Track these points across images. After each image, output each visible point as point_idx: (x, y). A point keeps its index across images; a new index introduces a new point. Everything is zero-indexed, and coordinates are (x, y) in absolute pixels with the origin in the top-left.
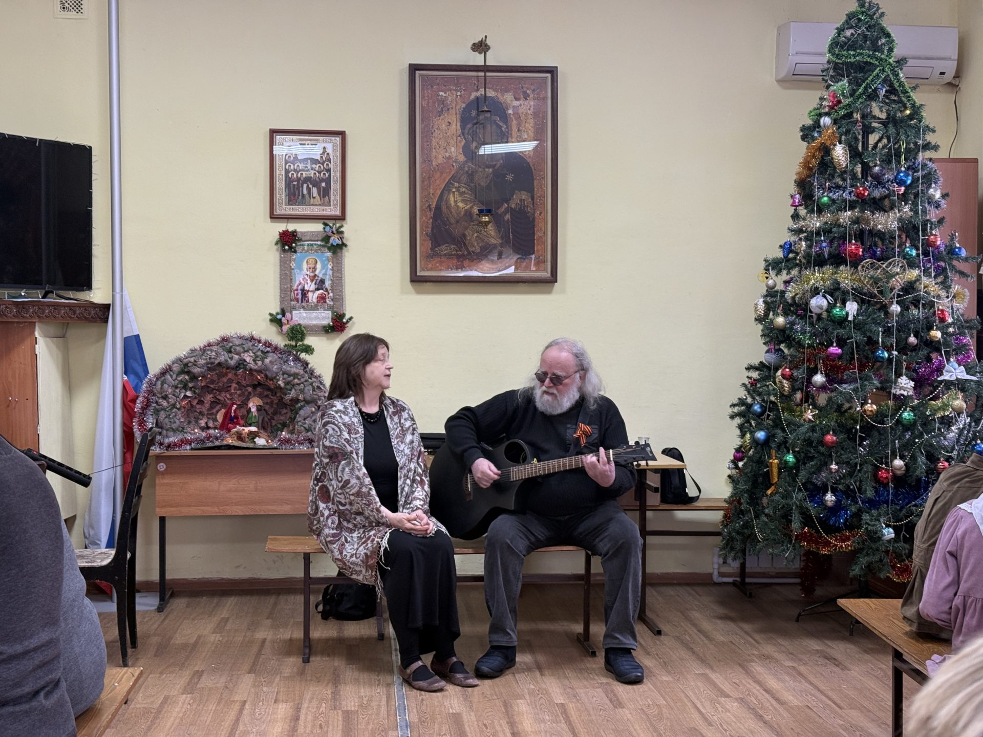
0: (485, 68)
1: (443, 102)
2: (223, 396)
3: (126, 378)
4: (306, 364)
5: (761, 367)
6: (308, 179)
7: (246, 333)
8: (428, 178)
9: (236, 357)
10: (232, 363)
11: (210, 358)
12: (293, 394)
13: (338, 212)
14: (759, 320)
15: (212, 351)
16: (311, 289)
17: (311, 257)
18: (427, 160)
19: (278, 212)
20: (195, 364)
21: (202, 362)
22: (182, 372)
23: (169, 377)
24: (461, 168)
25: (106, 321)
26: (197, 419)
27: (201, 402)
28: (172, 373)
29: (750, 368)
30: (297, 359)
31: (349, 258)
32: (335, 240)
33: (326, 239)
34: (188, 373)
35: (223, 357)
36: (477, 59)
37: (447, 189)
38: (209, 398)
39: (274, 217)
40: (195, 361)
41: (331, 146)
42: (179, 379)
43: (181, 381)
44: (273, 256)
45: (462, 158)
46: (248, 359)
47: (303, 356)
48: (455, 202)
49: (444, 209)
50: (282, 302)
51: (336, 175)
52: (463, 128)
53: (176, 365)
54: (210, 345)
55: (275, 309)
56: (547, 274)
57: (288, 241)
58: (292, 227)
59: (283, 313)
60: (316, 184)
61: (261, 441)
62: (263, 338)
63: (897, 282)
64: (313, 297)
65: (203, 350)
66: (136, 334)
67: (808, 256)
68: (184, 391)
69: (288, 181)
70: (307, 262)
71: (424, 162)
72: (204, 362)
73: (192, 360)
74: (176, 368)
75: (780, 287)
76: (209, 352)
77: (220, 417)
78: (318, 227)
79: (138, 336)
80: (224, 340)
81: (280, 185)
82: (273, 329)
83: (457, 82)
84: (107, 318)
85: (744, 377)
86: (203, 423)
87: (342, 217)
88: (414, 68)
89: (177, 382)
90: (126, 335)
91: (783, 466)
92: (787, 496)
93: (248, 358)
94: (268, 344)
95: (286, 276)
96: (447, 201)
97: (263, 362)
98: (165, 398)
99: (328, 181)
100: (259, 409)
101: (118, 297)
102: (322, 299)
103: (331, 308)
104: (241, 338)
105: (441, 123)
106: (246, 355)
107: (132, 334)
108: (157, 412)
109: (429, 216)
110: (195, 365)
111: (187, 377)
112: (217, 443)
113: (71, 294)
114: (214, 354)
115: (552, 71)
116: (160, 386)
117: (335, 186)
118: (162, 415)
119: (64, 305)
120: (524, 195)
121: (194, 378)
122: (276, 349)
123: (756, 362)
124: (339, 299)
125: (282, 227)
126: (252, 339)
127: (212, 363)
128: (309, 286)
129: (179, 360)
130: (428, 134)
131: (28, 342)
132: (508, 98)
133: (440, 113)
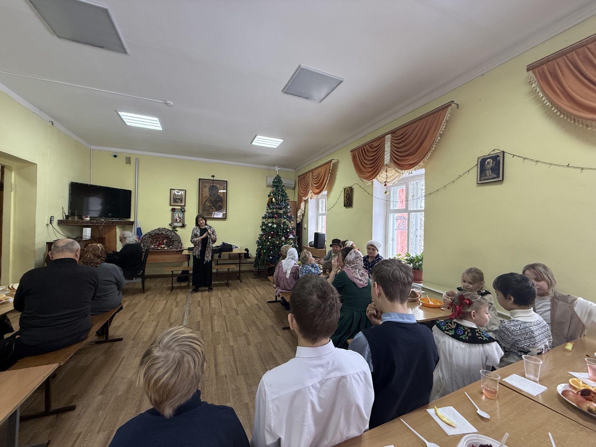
0: (213, 180)
1: (205, 185)
2: (159, 239)
4: (176, 233)
5: (261, 235)
6: (178, 198)
7: (163, 227)
8: (202, 199)
10: (160, 233)
12: (173, 239)
13: (184, 205)
14: (261, 227)
18: (202, 196)
19: (171, 204)
20: (152, 233)
21: (154, 233)
23: (146, 236)
24: (209, 197)
25: (133, 225)
26: (153, 244)
27: (154, 241)
29: (259, 235)
30: (174, 232)
31: (186, 214)
32: (183, 210)
33: (181, 210)
35: (158, 232)
36: (212, 178)
37: (206, 201)
38: (155, 240)
39: (170, 205)
41: (183, 192)
44: (170, 213)
45: (209, 196)
47: (175, 232)
49: (205, 205)
50: (172, 221)
51: (184, 198)
52: (209, 190)
54: (156, 230)
55: (170, 223)
56: (225, 217)
57: (173, 210)
58: (174, 207)
59: (172, 223)
60: (180, 199)
61: (166, 248)
62: (167, 228)
63: (282, 222)
64: (178, 221)
65: (154, 231)
67: (268, 216)
68: (150, 238)
69: (174, 198)
70: (177, 214)
71: (201, 196)
74: (148, 234)
75: (264, 221)
77: (158, 243)
78: (180, 207)
79: (140, 228)
80: (159, 229)
81: (172, 199)
82: (170, 226)
83: (208, 182)
85: (259, 236)
86: (154, 245)
87: (185, 206)
88: (200, 179)
89: (148, 237)
90: (137, 227)
91: (264, 252)
92: (264, 257)
93: (164, 232)
94: (168, 230)
95: (173, 216)
96: (206, 204)
97: (167, 233)
98: (145, 240)
99: (182, 199)
100: (166, 242)
101: (136, 220)
102: (180, 221)
103: (182, 223)
104: (162, 228)
105: (205, 189)
108: (143, 243)
111: (150, 236)
112: (157, 249)
113: (125, 219)
115: (226, 181)
116: (144, 238)
117: (183, 200)
118: (145, 243)
119: (123, 222)
120: (221, 203)
121: (152, 236)
122: (170, 231)
123: (260, 234)
124: (184, 221)
125: (172, 207)
126: (165, 228)
127: (156, 233)
128: (178, 218)
129: (149, 233)
130: (202, 191)
131: (114, 229)
132: (218, 186)
133: (205, 188)
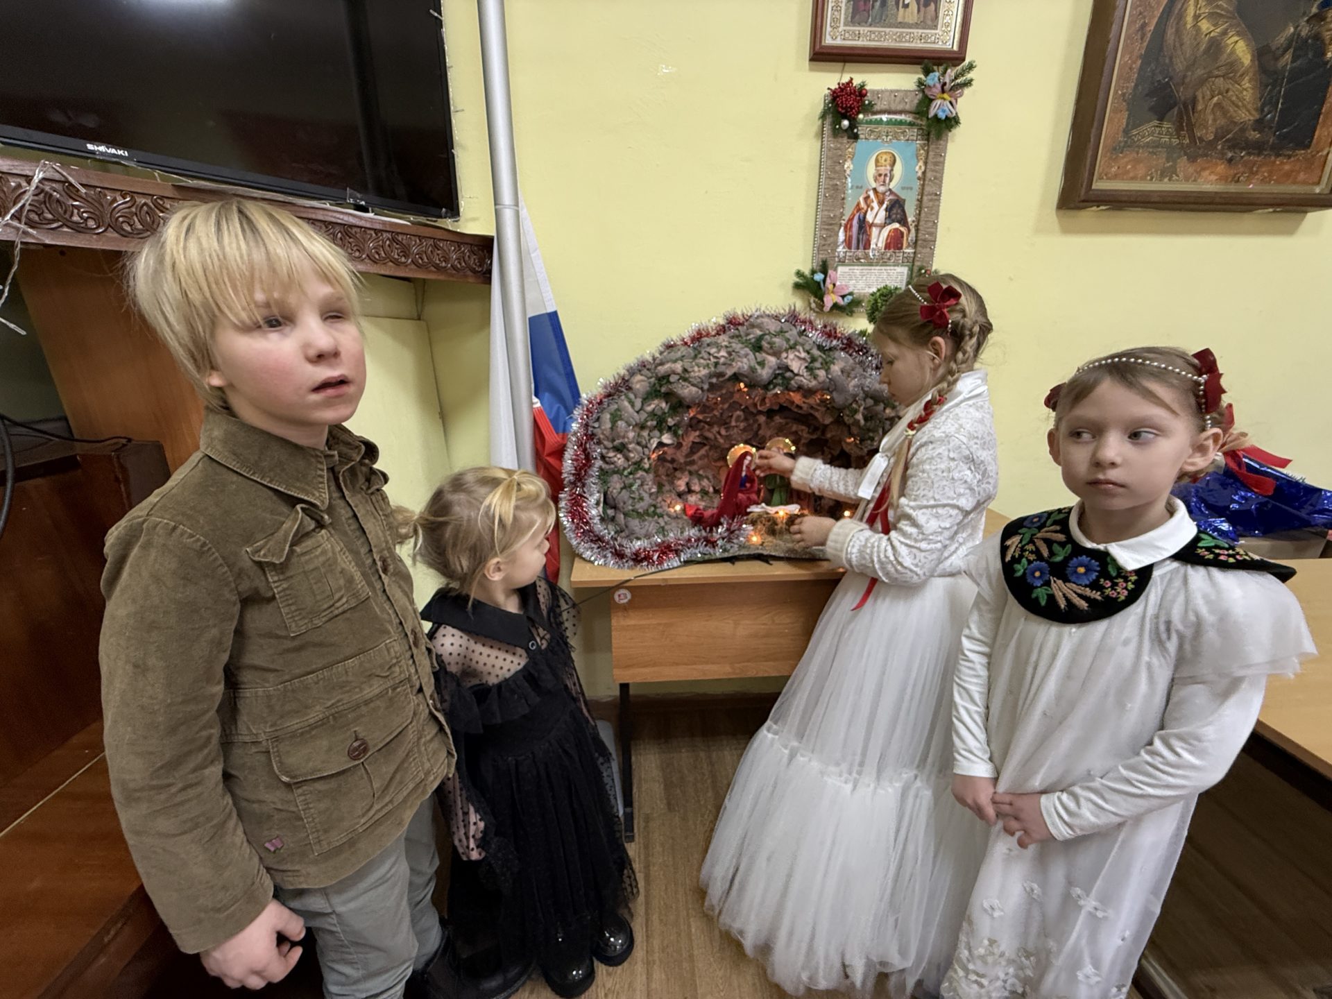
3: (537, 404)
9: (772, 360)
10: (765, 373)
11: (716, 364)
13: (951, 44)
15: (719, 347)
16: (878, 221)
17: (884, 148)
20: (685, 376)
21: (700, 372)
22: (653, 393)
23: (626, 403)
26: (672, 479)
28: (631, 396)
31: (956, 154)
32: (939, 108)
33: (920, 105)
34: (668, 396)
35: (744, 363)
38: (692, 437)
40: (685, 370)
42: (649, 409)
43: (652, 414)
46: (796, 366)
48: (1197, 17)
49: (1170, 32)
50: (820, 247)
53: (639, 377)
55: (806, 263)
58: (855, 77)
59: (824, 269)
64: (879, 239)
66: (550, 310)
68: (656, 433)
70: (877, 161)
72: (704, 372)
73: (678, 367)
74: (640, 383)
76: (713, 351)
78: (908, 78)
79: (555, 315)
84: (489, 271)
87: (961, 56)
89: (644, 416)
90: (531, 314)
93: (795, 362)
95: (835, 190)
97: (828, 370)
98: (621, 449)
101: (508, 215)
102: (895, 242)
103: (909, 261)
106: (791, 356)
107: (544, 312)
108: (604, 475)
109: (1136, 53)
110: (685, 380)
111: (664, 405)
113: (407, 212)
114: (723, 353)
116: (609, 425)
118: (616, 483)
121: (678, 405)
122: (849, 342)
124: (927, 241)
126: (796, 319)
127: (721, 375)
128: (877, 214)
129: (643, 366)
